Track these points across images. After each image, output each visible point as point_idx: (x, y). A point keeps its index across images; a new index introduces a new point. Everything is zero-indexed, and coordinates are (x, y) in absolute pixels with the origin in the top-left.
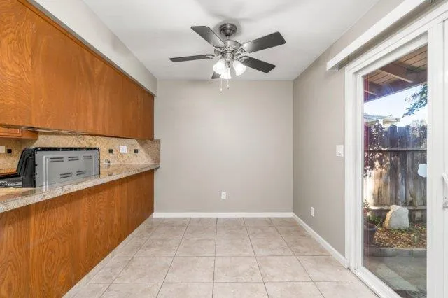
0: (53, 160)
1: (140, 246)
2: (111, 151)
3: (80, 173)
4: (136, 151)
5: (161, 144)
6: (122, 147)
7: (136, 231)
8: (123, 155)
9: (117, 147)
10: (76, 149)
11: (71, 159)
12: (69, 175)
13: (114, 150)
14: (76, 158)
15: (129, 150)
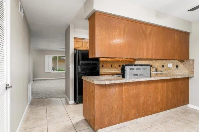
0: (131, 69)
1: (173, 118)
2: (163, 66)
3: (141, 75)
4: (177, 67)
5: (195, 61)
6: (168, 64)
7: (173, 110)
8: (169, 68)
9: (166, 64)
10: (139, 65)
11: (138, 69)
12: (136, 75)
13: (164, 66)
14: (139, 69)
15: (173, 66)
